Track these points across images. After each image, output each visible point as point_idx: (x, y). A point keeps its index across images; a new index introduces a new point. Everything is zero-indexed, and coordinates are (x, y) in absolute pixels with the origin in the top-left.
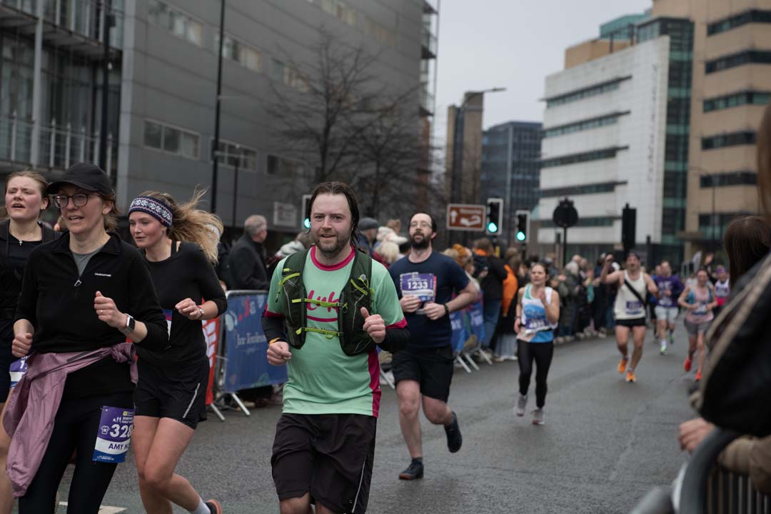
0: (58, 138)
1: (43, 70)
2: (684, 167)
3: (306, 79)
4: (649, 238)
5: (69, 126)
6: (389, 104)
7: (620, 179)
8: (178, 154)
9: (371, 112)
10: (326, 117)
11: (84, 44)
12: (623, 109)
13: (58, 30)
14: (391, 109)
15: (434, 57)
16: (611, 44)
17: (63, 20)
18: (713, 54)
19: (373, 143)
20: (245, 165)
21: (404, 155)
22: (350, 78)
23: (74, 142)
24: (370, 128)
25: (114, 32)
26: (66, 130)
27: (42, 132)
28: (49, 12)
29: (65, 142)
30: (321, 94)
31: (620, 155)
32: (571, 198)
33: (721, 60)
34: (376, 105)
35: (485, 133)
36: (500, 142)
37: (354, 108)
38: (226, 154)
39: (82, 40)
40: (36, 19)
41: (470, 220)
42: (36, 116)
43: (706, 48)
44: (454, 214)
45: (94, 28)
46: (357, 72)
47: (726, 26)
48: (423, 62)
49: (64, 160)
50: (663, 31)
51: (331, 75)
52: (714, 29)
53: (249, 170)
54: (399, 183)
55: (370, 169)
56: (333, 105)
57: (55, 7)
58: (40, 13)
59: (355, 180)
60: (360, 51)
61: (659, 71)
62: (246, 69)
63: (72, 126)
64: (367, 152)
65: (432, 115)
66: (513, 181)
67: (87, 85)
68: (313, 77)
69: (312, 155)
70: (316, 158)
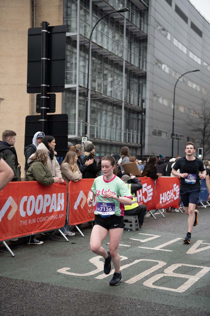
0: (129, 134)
1: (124, 116)
3: (198, 114)
5: (131, 131)
8: (161, 137)
10: (205, 125)
11: (135, 107)
13: (129, 104)
17: (129, 101)
20: (181, 140)
23: (133, 135)
25: (144, 104)
26: (131, 132)
27: (124, 132)
28: (126, 99)
29: (130, 135)
30: (203, 118)
38: (175, 137)
39: (134, 106)
40: (122, 101)
42: (123, 128)
45: (138, 103)
49: (130, 140)
51: (206, 112)
53: (182, 141)
56: (206, 121)
57: (127, 98)
58: (123, 100)
62: (180, 112)
63: (133, 131)
67: (136, 119)
68: (200, 113)
69: (200, 136)
70: (201, 137)
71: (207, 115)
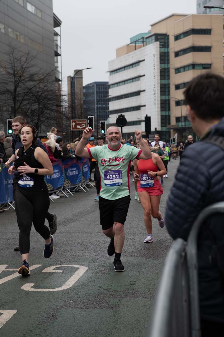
2: (168, 98)
3: (5, 68)
4: (156, 129)
6: (42, 77)
7: (142, 104)
9: (34, 81)
10: (15, 84)
12: (142, 74)
14: (43, 79)
15: (60, 55)
16: (135, 45)
18: (178, 49)
19: (36, 95)
21: (49, 100)
22: (24, 66)
24: (34, 88)
30: (12, 74)
31: (142, 94)
32: (123, 114)
33: (180, 51)
34: (36, 78)
35: (84, 87)
36: (91, 91)
37: (27, 80)
41: (81, 126)
43: (174, 46)
44: (74, 124)
46: (28, 63)
47: (182, 36)
48: (56, 57)
50: (157, 40)
51: (16, 65)
52: (177, 38)
54: (49, 112)
55: (36, 106)
56: (17, 79)
59: (29, 111)
60: (28, 54)
61: (156, 57)
64: (34, 98)
65: (61, 81)
66: (97, 107)
68: (7, 66)
69: (9, 101)
70: (11, 102)
71: (18, 69)
